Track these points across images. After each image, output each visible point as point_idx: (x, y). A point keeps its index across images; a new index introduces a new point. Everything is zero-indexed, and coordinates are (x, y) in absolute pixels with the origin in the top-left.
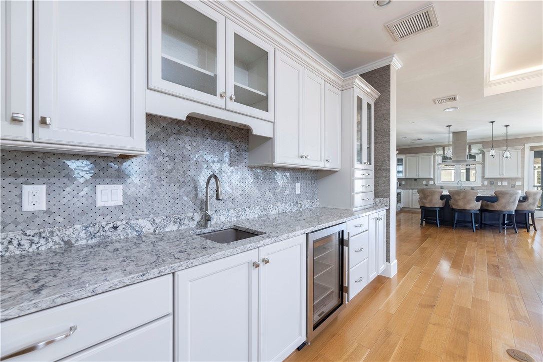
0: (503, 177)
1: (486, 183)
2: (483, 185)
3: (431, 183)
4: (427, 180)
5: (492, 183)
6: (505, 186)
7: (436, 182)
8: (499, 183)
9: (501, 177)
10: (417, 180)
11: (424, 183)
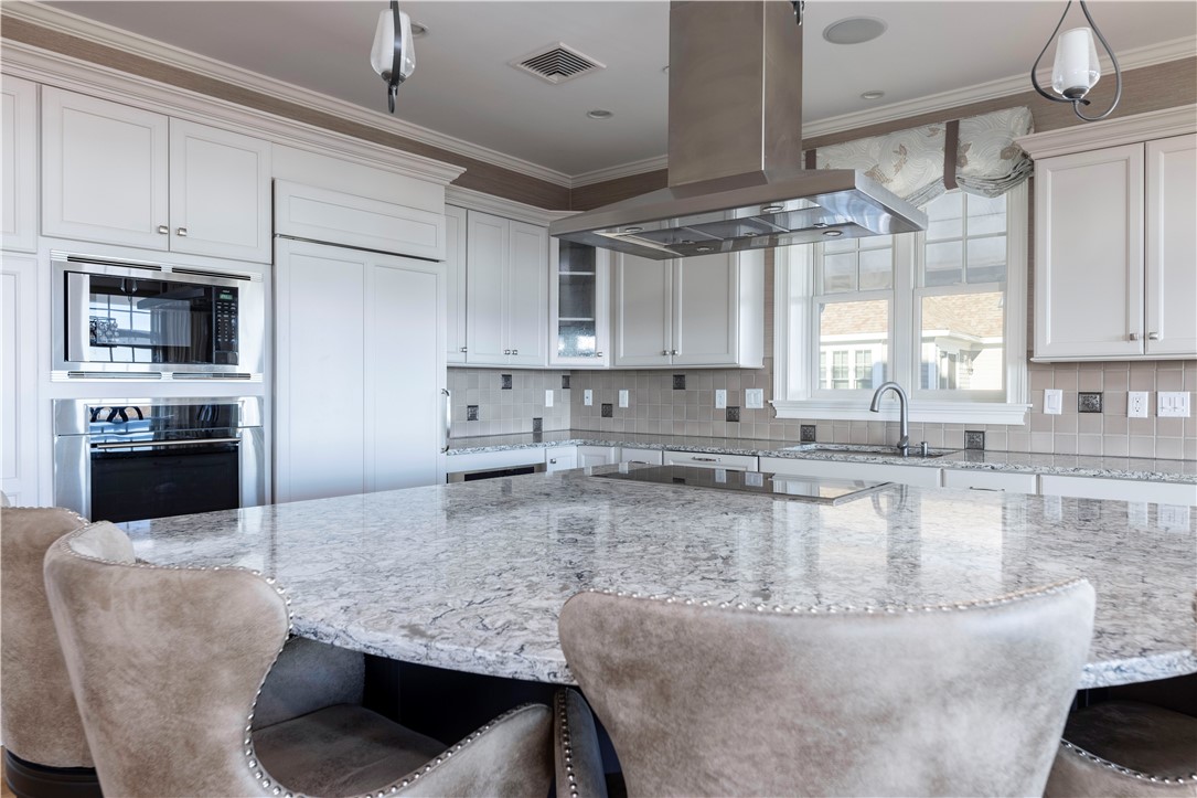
0: (1156, 350)
1: (1055, 401)
2: (1037, 419)
3: (754, 399)
4: (736, 382)
5: (1089, 404)
6: (1174, 423)
7: (778, 396)
8: (1139, 404)
9: (1135, 350)
10: (689, 380)
11: (722, 400)
